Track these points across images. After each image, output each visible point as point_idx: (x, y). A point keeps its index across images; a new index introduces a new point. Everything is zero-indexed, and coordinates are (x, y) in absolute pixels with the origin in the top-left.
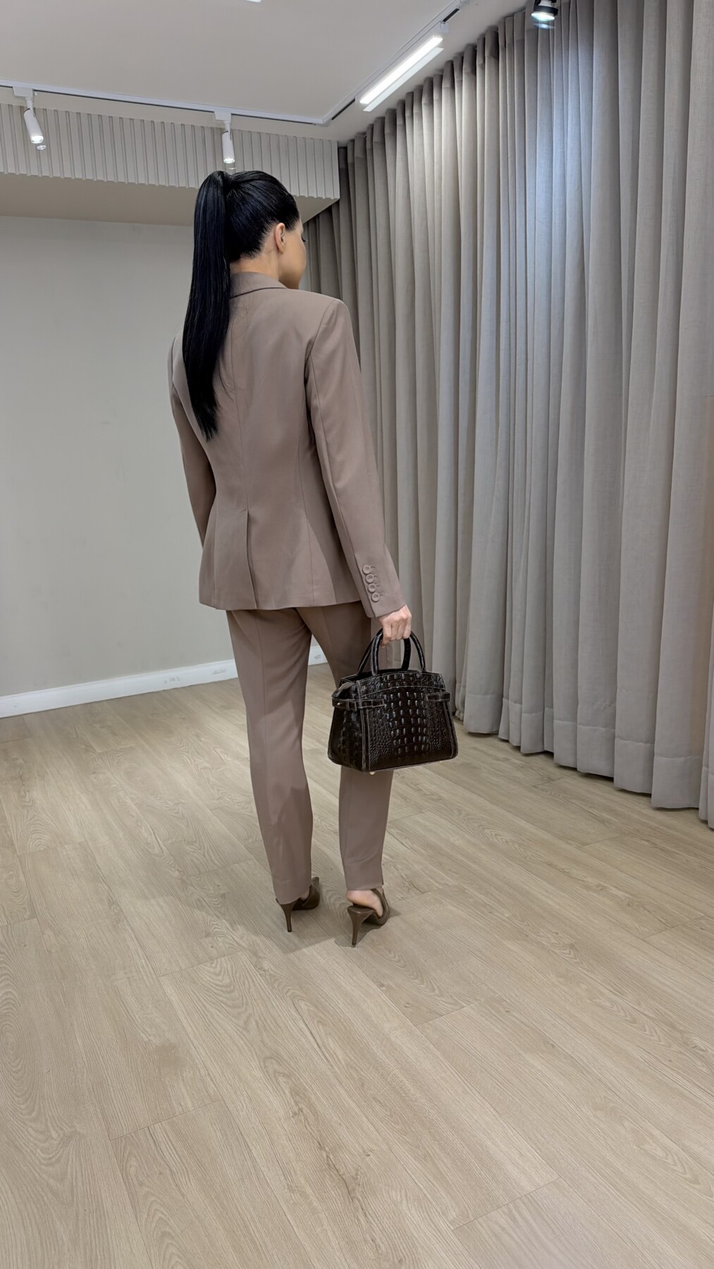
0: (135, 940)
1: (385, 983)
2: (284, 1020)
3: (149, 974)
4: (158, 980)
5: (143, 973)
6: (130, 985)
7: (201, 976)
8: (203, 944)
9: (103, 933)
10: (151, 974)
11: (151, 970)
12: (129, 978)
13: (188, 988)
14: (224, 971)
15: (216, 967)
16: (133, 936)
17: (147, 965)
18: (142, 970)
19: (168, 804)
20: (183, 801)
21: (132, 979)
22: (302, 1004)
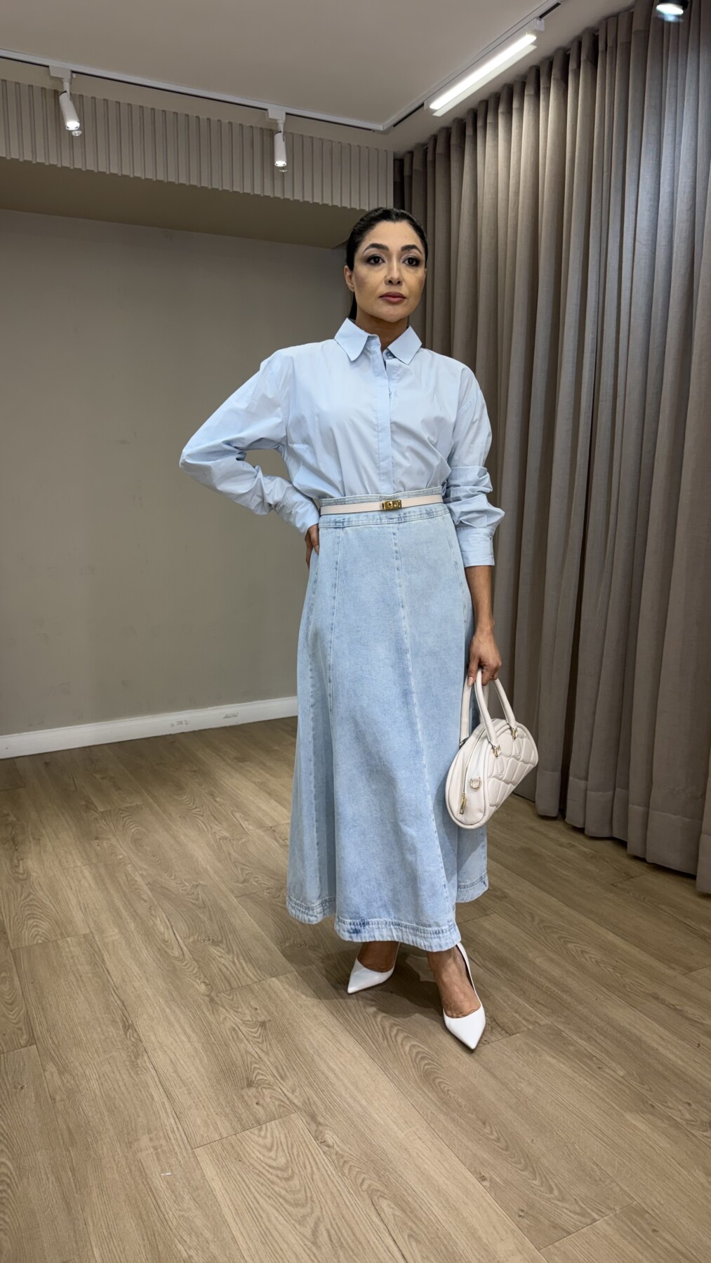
0: (160, 1086)
1: (487, 1175)
2: (364, 1231)
3: (181, 1143)
4: (194, 1152)
5: (173, 1141)
6: (159, 1159)
7: (248, 1149)
8: (246, 1098)
9: (120, 1073)
10: (184, 1143)
11: (183, 1135)
12: (155, 1148)
13: (234, 1169)
14: (277, 1144)
15: (265, 1137)
16: (157, 1080)
17: (178, 1128)
18: (171, 1136)
19: (185, 886)
20: (201, 882)
21: (159, 1150)
22: (384, 1204)
